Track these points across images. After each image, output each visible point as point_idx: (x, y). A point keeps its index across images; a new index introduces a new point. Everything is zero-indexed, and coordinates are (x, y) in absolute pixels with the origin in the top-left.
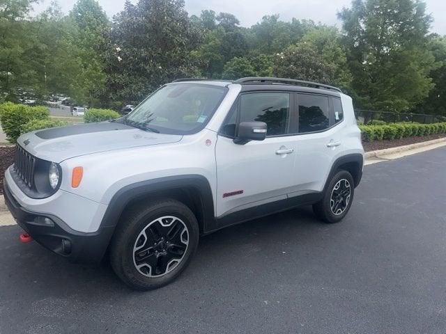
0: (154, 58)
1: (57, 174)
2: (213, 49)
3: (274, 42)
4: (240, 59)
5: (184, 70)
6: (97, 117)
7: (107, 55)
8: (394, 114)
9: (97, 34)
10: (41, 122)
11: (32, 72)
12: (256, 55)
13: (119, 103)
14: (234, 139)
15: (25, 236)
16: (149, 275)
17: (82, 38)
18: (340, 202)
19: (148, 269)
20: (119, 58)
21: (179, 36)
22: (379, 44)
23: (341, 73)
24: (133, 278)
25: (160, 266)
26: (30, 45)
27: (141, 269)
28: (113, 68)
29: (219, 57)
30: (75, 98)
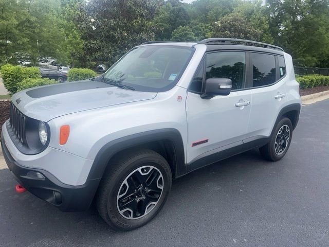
0: (121, 27)
1: (46, 131)
2: (163, 20)
3: (209, 14)
4: (184, 28)
5: (144, 36)
6: (78, 75)
7: (84, 25)
8: (304, 68)
9: (75, 10)
10: (33, 80)
11: (26, 40)
12: (196, 25)
13: (94, 63)
14: (201, 94)
15: (20, 187)
16: (131, 218)
17: (64, 14)
18: (282, 143)
19: (130, 213)
20: (93, 27)
21: (140, 9)
22: (294, 14)
23: (264, 37)
24: (117, 222)
25: (139, 209)
26: (23, 18)
27: (124, 213)
28: (88, 35)
29: (168, 26)
30: (60, 60)
